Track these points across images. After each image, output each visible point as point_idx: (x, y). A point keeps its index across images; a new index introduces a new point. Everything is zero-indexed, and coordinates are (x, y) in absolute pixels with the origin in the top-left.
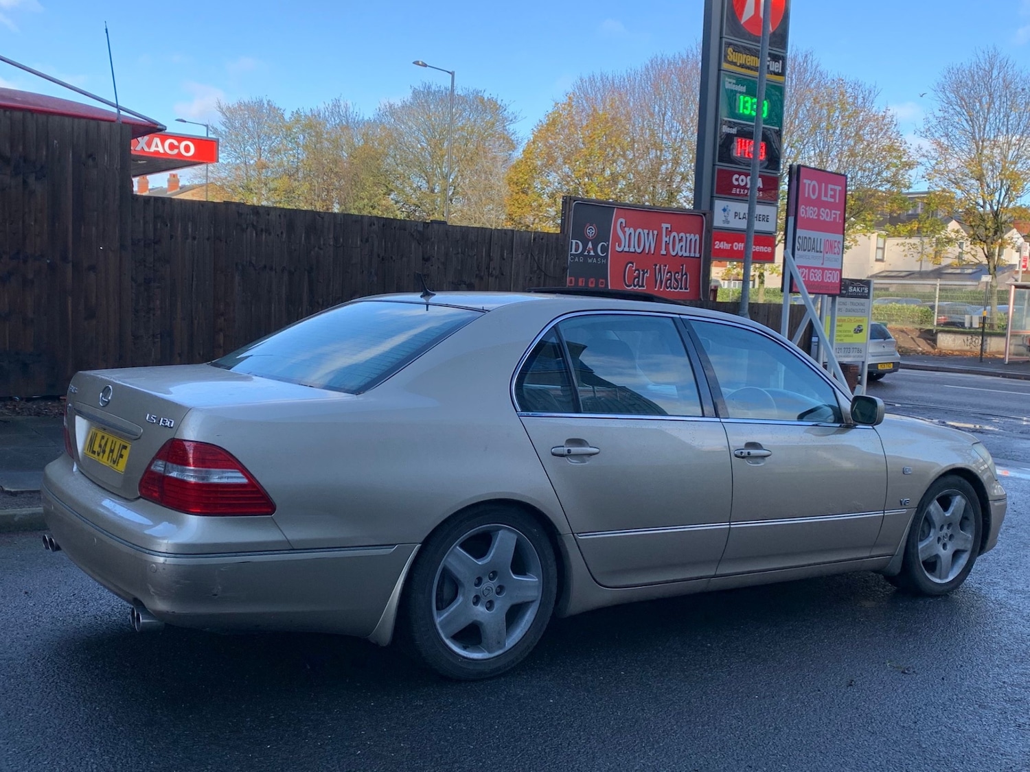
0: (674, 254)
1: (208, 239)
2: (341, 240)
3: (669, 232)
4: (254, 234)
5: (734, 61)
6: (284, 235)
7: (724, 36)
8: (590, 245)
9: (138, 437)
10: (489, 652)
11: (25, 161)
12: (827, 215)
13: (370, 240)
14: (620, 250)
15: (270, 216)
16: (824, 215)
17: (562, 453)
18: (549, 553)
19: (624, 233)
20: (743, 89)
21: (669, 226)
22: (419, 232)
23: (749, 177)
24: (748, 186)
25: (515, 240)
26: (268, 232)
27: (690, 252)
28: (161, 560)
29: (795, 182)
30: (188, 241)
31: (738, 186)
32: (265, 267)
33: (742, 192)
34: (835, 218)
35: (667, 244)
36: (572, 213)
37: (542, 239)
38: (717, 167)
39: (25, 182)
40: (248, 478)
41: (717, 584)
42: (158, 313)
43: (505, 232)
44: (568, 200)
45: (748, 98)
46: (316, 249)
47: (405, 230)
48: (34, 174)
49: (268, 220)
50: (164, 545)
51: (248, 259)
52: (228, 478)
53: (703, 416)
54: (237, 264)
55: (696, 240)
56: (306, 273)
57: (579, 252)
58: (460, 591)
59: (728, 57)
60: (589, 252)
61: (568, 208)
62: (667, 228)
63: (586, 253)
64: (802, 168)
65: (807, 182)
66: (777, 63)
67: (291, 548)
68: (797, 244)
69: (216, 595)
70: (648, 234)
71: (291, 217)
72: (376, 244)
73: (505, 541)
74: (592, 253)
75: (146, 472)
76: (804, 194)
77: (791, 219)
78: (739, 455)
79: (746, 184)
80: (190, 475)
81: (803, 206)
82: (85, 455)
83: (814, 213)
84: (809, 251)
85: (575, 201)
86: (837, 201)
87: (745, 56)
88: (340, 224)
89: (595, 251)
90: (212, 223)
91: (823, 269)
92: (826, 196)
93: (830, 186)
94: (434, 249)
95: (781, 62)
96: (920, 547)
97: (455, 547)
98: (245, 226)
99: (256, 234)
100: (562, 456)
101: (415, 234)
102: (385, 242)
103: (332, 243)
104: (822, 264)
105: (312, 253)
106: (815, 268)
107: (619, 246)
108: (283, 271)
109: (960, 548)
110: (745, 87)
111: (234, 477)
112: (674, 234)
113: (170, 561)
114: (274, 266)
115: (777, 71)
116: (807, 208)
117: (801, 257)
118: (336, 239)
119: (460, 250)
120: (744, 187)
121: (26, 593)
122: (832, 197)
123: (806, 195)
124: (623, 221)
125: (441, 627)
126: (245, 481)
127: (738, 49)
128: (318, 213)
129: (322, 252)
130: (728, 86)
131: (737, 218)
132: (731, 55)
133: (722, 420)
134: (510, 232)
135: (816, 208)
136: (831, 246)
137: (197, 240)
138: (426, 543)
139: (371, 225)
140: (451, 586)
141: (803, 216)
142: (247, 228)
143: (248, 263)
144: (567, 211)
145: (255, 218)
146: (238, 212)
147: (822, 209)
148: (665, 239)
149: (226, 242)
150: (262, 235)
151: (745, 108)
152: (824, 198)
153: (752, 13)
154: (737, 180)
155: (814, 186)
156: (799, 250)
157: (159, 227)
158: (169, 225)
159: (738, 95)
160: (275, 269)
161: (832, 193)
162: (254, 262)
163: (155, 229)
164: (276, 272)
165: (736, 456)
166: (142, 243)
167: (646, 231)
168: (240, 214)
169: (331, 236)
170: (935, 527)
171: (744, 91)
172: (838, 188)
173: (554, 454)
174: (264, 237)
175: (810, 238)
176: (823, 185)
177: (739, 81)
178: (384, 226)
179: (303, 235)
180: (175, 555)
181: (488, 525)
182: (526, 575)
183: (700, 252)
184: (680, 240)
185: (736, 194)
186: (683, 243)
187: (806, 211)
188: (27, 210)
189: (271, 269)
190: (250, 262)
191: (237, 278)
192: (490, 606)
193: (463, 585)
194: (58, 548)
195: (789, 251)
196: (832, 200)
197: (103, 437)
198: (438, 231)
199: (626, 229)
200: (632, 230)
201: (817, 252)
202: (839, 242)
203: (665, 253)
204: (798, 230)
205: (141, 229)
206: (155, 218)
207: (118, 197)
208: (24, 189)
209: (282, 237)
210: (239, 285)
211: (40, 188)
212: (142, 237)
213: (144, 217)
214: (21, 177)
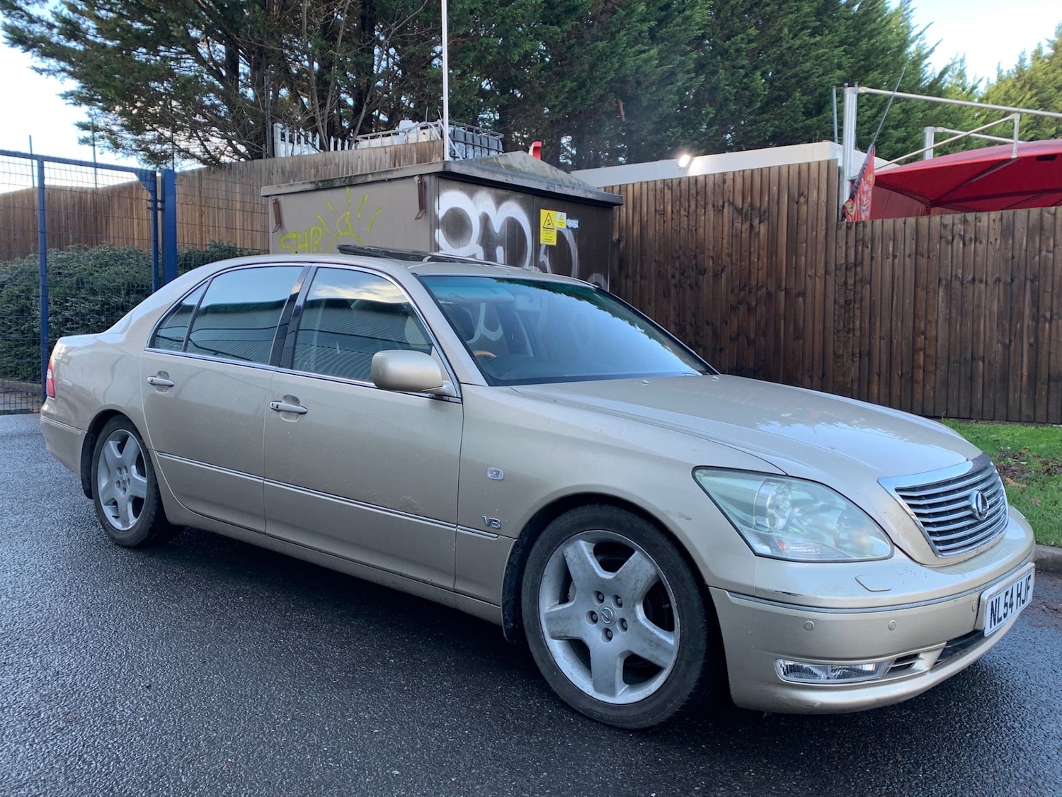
1: (910, 256)
4: (961, 245)
6: (999, 242)
11: (752, 209)
15: (982, 223)
26: (978, 240)
30: (888, 260)
32: (973, 280)
39: (751, 226)
42: (858, 333)
46: (1042, 252)
48: (758, 218)
49: (979, 227)
51: (954, 273)
54: (940, 279)
56: (1027, 282)
71: (1006, 221)
90: (913, 239)
98: (950, 238)
99: (964, 244)
105: (1038, 257)
108: (995, 283)
114: (984, 278)
129: (1050, 255)
137: (898, 258)
142: (953, 240)
143: (954, 277)
145: (963, 227)
146: (943, 224)
149: (929, 257)
150: (971, 244)
157: (860, 250)
158: (869, 247)
160: (986, 281)
162: (960, 276)
163: (856, 253)
164: (987, 284)
166: (844, 267)
168: (945, 226)
174: (973, 246)
179: (1025, 238)
188: (752, 250)
189: (982, 280)
191: (941, 293)
205: (844, 255)
206: (856, 241)
207: (824, 227)
208: (751, 232)
209: (995, 244)
210: (943, 302)
211: (763, 229)
212: (844, 262)
213: (847, 243)
214: (749, 222)
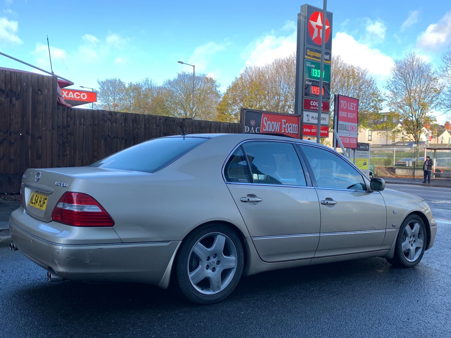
0: (287, 132)
1: (90, 125)
2: (147, 126)
3: (285, 123)
4: (110, 123)
5: (310, 55)
6: (123, 124)
7: (306, 44)
8: (253, 128)
9: (51, 193)
10: (214, 291)
11: (11, 92)
12: (351, 116)
13: (160, 126)
14: (265, 130)
15: (117, 116)
16: (350, 116)
17: (245, 200)
18: (240, 245)
19: (267, 123)
20: (314, 66)
21: (285, 121)
22: (180, 122)
23: (317, 102)
24: (317, 106)
25: (221, 126)
26: (116, 122)
27: (294, 131)
28: (61, 247)
29: (337, 102)
30: (81, 126)
31: (313, 106)
32: (115, 137)
33: (314, 108)
34: (354, 117)
35: (285, 128)
36: (245, 115)
37: (232, 126)
38: (304, 98)
39: (11, 100)
40: (102, 209)
41: (314, 261)
42: (68, 157)
43: (217, 123)
44: (243, 109)
45: (316, 70)
46: (137, 129)
47: (174, 121)
48: (15, 97)
49: (116, 117)
50: (62, 241)
51: (107, 134)
52: (92, 209)
53: (307, 186)
54: (102, 136)
55: (296, 127)
56: (132, 139)
57: (248, 131)
58: (200, 263)
59: (307, 53)
60: (252, 131)
61: (243, 113)
62: (284, 122)
63: (251, 132)
64: (340, 96)
65: (342, 101)
66: (327, 56)
67: (122, 242)
68: (339, 127)
69: (86, 264)
70: (277, 124)
71: (125, 116)
72: (162, 128)
73: (220, 240)
74: (253, 132)
75: (55, 208)
76: (341, 107)
77: (336, 117)
78: (323, 203)
79: (316, 105)
80: (75, 208)
81: (341, 112)
82: (29, 205)
83: (345, 114)
84: (344, 130)
85: (246, 110)
86: (355, 110)
87: (314, 53)
88: (147, 119)
89: (255, 131)
90: (92, 118)
91: (350, 138)
92: (350, 107)
93: (352, 104)
94: (187, 130)
95: (329, 55)
96: (402, 245)
97: (198, 242)
98: (106, 120)
99: (111, 123)
100: (245, 202)
101: (179, 123)
102: (166, 127)
103: (143, 127)
104: (349, 136)
105: (135, 131)
106: (346, 137)
107: (265, 129)
108: (122, 139)
109: (419, 246)
110: (315, 65)
111: (95, 209)
112: (287, 124)
113: (65, 248)
114: (118, 137)
115: (327, 59)
116: (342, 113)
117: (340, 132)
118: (145, 125)
119: (198, 130)
120: (315, 106)
121: (2, 271)
122: (352, 108)
123: (342, 107)
124: (266, 118)
125: (192, 280)
126: (100, 211)
127: (311, 50)
128: (137, 114)
129: (139, 131)
130: (307, 65)
131: (313, 119)
132: (308, 52)
133: (315, 188)
134: (219, 123)
135: (346, 113)
136: (353, 128)
137: (85, 125)
138: (185, 240)
139: (160, 120)
140: (196, 260)
141: (341, 115)
142: (107, 121)
143: (107, 136)
144: (243, 114)
145: (110, 116)
146: (103, 114)
147: (349, 113)
148: (283, 126)
149: (98, 127)
150: (113, 123)
151: (315, 74)
152: (349, 108)
153: (317, 35)
154: (312, 103)
155: (345, 103)
156: (339, 130)
157: (69, 120)
158: (73, 119)
159: (312, 69)
160: (119, 138)
161: (353, 106)
162: (110, 135)
163: (67, 121)
164: (119, 139)
165: (322, 204)
166: (61, 127)
167: (276, 123)
168: (104, 115)
169: (143, 124)
170: (408, 236)
171: (314, 67)
172: (355, 104)
173: (242, 201)
174: (114, 124)
175: (344, 125)
176: (349, 103)
177: (312, 63)
178: (165, 120)
179: (131, 124)
180: (67, 245)
181: (213, 233)
182: (230, 256)
183: (298, 132)
184: (290, 127)
185: (312, 109)
186: (291, 128)
187: (342, 114)
188: (11, 113)
189: (117, 138)
190: (108, 135)
191: (103, 142)
192: (214, 270)
193: (201, 260)
194: (17, 249)
195: (336, 130)
196: (353, 109)
197: (37, 196)
198: (189, 122)
199: (268, 122)
200: (270, 122)
201: (347, 130)
202: (356, 127)
203: (284, 132)
204: (339, 121)
205: (61, 121)
206: (67, 116)
207: (51, 107)
208: (10, 103)
209: (122, 124)
210: (103, 145)
211: (17, 103)
212: (62, 124)
213: (63, 116)
214: (9, 98)
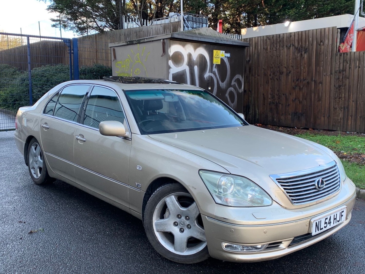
11: (302, 48)
39: (301, 54)
42: (343, 99)
48: (304, 51)
157: (345, 64)
158: (349, 63)
163: (343, 66)
166: (338, 71)
188: (302, 64)
205: (338, 67)
206: (343, 61)
207: (330, 55)
208: (301, 57)
211: (306, 56)
212: (338, 69)
213: (340, 62)
214: (300, 53)
